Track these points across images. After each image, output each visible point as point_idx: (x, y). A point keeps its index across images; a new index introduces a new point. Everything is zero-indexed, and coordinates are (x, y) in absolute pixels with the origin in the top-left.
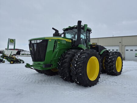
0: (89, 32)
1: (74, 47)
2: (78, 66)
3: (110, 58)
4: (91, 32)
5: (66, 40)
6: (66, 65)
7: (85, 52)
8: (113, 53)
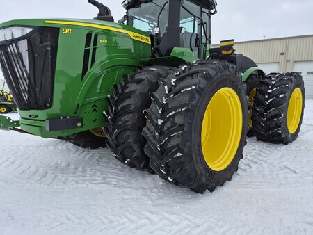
0: (207, 11)
1: (158, 57)
2: (169, 124)
3: (270, 91)
4: (213, 11)
5: (131, 34)
6: (129, 119)
7: (197, 73)
8: (280, 78)
